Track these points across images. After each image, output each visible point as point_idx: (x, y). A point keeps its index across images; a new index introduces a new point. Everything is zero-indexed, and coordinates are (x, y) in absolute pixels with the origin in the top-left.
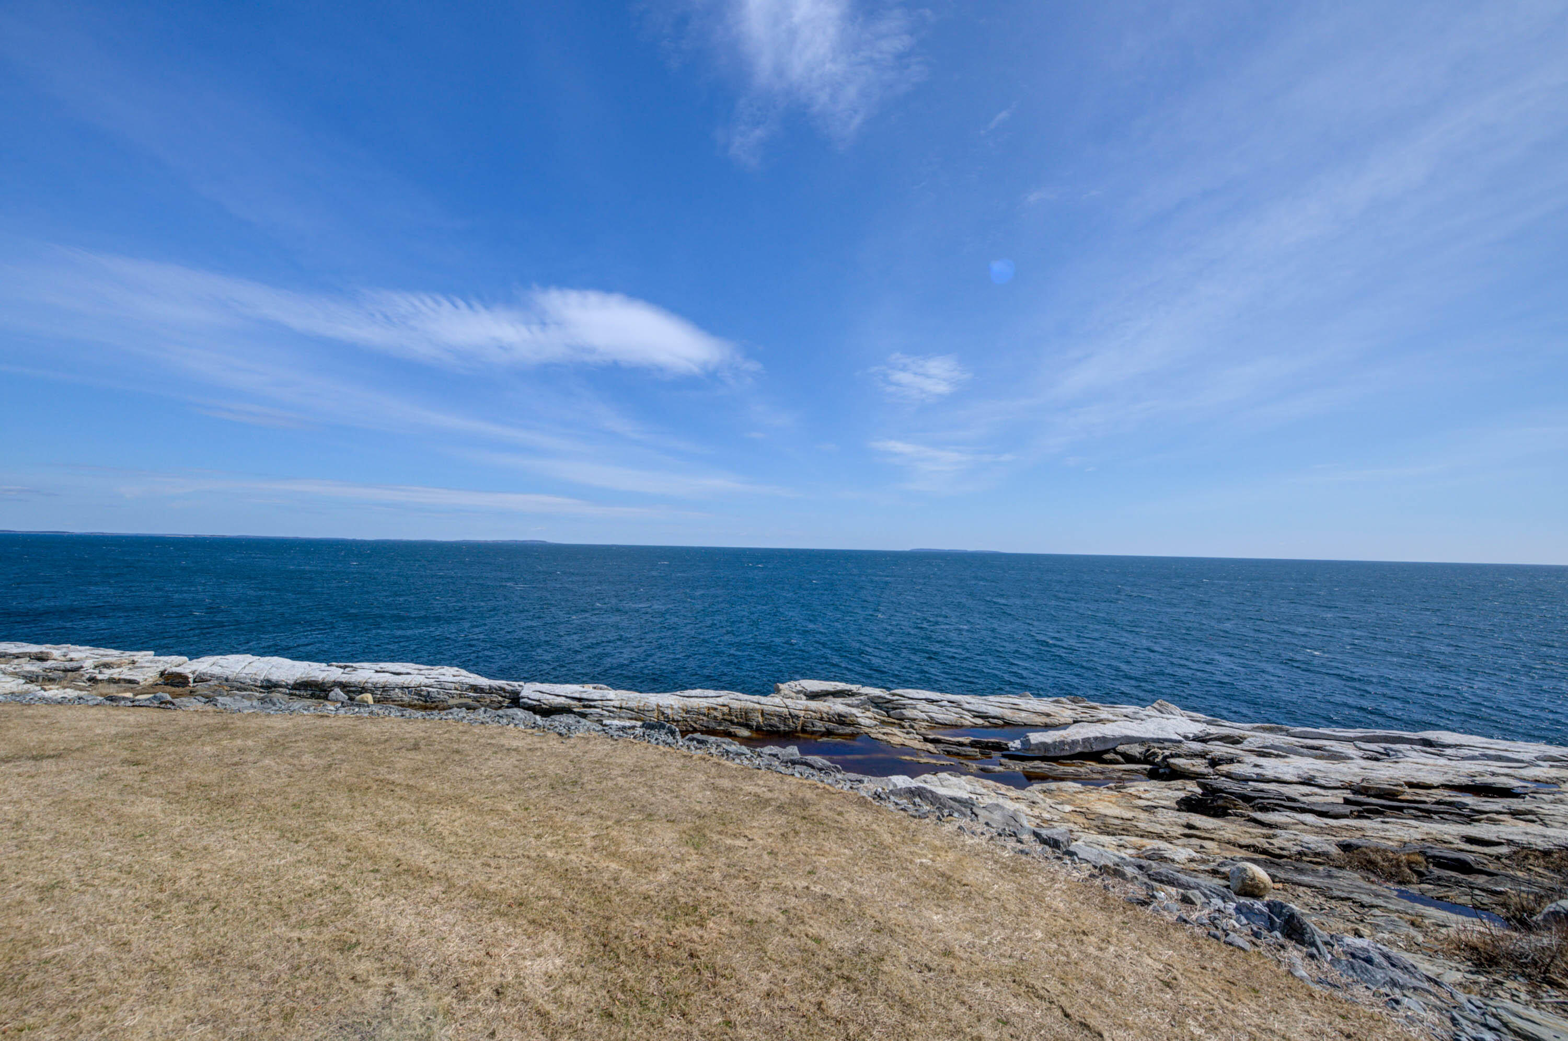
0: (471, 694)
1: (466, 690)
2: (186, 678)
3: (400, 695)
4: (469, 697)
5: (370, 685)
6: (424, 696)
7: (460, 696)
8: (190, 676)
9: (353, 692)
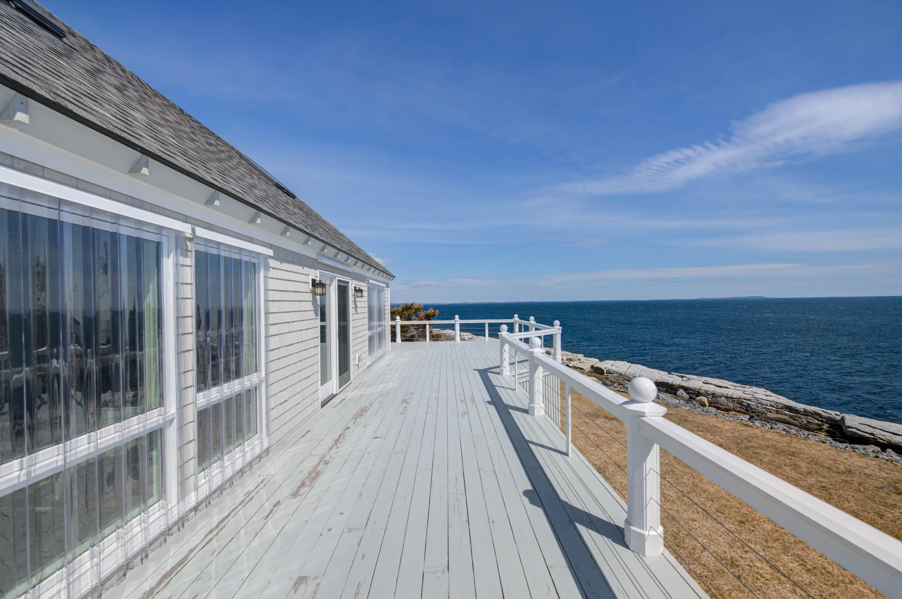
0: (786, 412)
1: (781, 408)
2: (603, 371)
3: (726, 402)
4: (786, 415)
5: (703, 391)
6: (745, 406)
7: (777, 412)
8: (605, 370)
9: (692, 394)
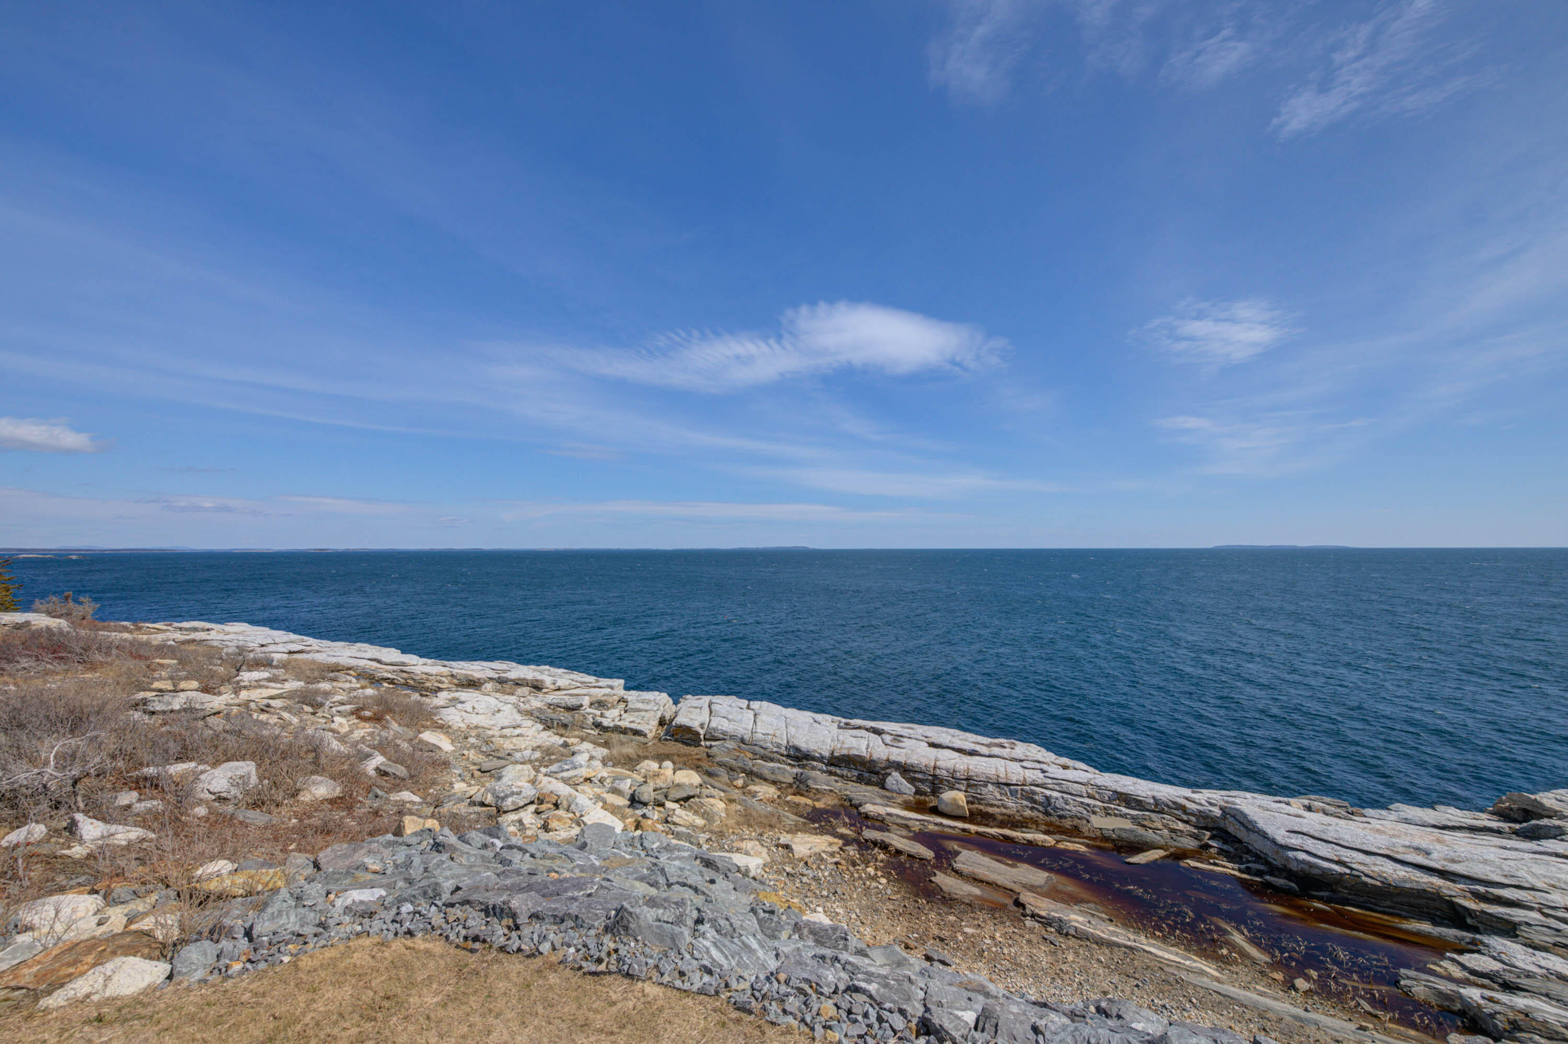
2: (698, 734)
3: (1001, 798)
4: (1124, 816)
6: (1040, 804)
8: (702, 732)
9: (921, 781)
